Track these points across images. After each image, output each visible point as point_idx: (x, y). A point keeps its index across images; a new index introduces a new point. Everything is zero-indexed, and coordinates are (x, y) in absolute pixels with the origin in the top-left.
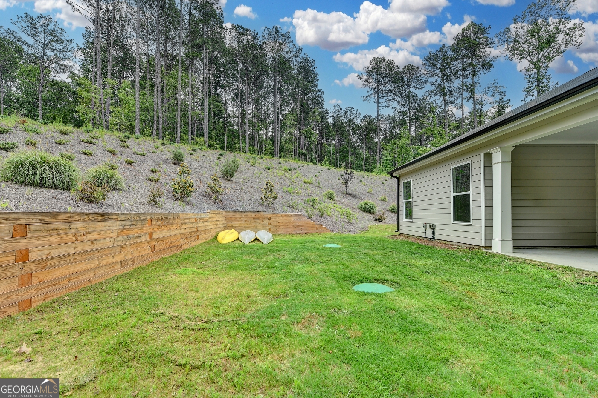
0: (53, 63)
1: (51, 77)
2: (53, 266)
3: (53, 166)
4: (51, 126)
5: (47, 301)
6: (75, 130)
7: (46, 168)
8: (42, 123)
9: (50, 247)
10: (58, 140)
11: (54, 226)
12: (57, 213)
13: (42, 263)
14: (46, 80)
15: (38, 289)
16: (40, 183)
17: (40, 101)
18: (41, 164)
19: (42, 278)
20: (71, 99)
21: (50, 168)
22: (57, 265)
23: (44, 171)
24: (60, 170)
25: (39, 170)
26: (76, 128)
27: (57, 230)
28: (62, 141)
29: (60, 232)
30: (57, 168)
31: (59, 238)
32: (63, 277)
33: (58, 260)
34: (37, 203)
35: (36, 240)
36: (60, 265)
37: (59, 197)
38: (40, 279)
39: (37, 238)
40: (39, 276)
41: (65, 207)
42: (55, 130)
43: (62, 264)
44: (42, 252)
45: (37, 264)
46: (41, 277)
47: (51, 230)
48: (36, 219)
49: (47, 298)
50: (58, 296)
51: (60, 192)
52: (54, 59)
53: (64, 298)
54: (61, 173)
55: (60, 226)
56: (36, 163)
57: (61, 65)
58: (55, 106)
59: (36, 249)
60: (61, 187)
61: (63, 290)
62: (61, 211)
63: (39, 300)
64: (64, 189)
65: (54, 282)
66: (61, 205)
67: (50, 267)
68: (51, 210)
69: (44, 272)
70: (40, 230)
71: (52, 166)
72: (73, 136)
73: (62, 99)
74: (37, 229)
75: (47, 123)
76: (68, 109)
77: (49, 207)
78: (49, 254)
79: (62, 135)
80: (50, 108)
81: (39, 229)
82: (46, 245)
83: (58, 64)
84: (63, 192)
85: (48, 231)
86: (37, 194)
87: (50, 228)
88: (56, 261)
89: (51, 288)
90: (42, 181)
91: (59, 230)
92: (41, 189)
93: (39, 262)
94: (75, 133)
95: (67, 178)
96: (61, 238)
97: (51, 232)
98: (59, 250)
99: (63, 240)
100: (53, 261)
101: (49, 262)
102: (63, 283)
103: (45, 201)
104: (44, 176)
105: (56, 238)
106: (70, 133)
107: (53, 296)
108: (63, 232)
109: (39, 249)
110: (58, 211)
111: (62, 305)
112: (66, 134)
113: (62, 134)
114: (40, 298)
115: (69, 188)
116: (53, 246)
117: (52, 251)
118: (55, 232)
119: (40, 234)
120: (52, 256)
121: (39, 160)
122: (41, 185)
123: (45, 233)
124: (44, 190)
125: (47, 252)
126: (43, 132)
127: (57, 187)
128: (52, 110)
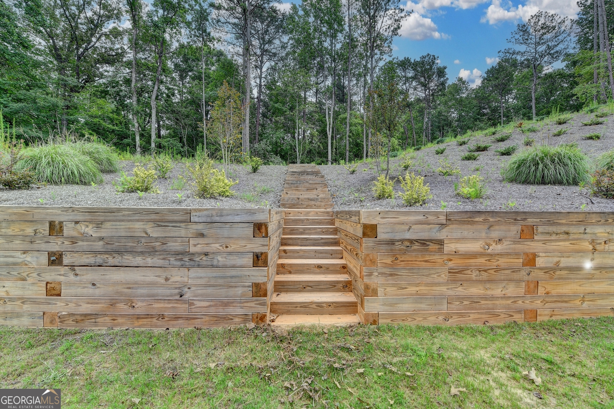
0: (545, 56)
1: (544, 72)
2: (562, 278)
3: (556, 159)
4: (547, 120)
5: (554, 318)
6: (575, 115)
7: (549, 162)
8: (537, 120)
9: (559, 254)
10: (556, 132)
11: (565, 229)
12: (569, 213)
13: (550, 272)
14: (539, 78)
15: (544, 302)
16: (542, 180)
17: (534, 101)
18: (542, 159)
19: (549, 290)
20: (566, 85)
21: (553, 161)
22: (568, 278)
23: (546, 166)
24: (564, 162)
25: (541, 166)
26: (575, 113)
27: (567, 233)
28: (560, 132)
29: (572, 236)
30: (560, 160)
31: (571, 244)
32: (575, 296)
33: (569, 272)
34: (541, 201)
35: (544, 244)
36: (571, 279)
37: (564, 194)
38: (547, 290)
39: (545, 242)
40: (546, 287)
41: (577, 205)
42: (551, 123)
43: (574, 279)
44: (550, 259)
45: (545, 272)
46: (549, 288)
47: (561, 233)
48: (544, 220)
49: (555, 315)
50: (567, 317)
51: (564, 187)
52: (546, 52)
53: (576, 324)
54: (565, 165)
55: (572, 229)
56: (537, 158)
57: (554, 54)
58: (548, 99)
59: (544, 255)
60: (565, 181)
61: (574, 312)
62: (572, 210)
63: (545, 315)
64: (569, 184)
65: (562, 299)
66: (570, 203)
67: (559, 279)
68: (558, 209)
69: (552, 283)
70: (548, 233)
71: (554, 159)
72: (572, 122)
73: (556, 89)
74: (545, 231)
75: (543, 119)
76: (562, 98)
77: (556, 205)
78: (558, 262)
79: (560, 126)
80: (543, 104)
81: (547, 231)
82: (554, 251)
83: (550, 54)
84: (568, 187)
85: (557, 234)
86: (540, 192)
87: (559, 232)
88: (566, 272)
89: (559, 305)
90: (543, 177)
91: (571, 235)
92: (542, 187)
93: (547, 270)
94: (575, 118)
95: (573, 170)
96: (574, 244)
97: (561, 235)
98: (570, 259)
99: (576, 247)
100: (563, 272)
101: (558, 273)
102: (575, 302)
103: (550, 199)
104: (546, 171)
105: (567, 243)
106: (568, 120)
107: (562, 315)
108: (576, 236)
109: (547, 254)
110: (568, 210)
111: (575, 332)
112: (564, 123)
113: (560, 123)
114: (546, 313)
115: (576, 183)
116: (563, 253)
117: (562, 259)
118: (566, 236)
119: (547, 237)
120: (562, 265)
121: (540, 155)
122: (543, 182)
123: (554, 237)
124: (547, 186)
125: (556, 259)
126: (540, 129)
127: (560, 183)
128: (546, 105)
